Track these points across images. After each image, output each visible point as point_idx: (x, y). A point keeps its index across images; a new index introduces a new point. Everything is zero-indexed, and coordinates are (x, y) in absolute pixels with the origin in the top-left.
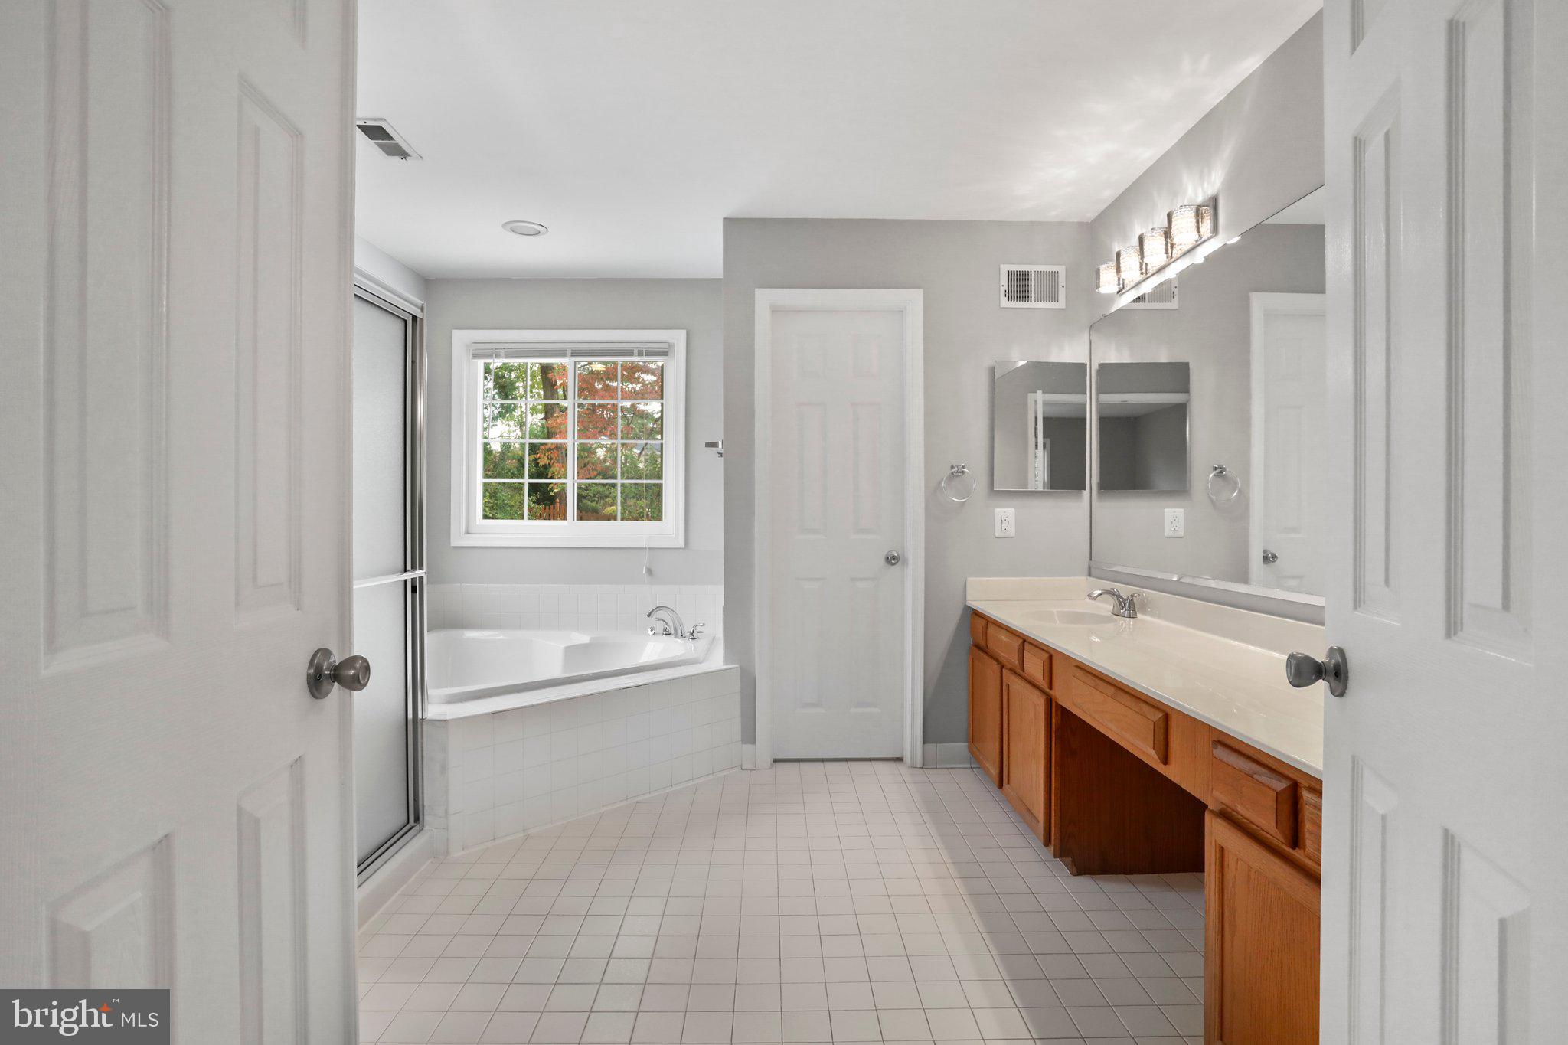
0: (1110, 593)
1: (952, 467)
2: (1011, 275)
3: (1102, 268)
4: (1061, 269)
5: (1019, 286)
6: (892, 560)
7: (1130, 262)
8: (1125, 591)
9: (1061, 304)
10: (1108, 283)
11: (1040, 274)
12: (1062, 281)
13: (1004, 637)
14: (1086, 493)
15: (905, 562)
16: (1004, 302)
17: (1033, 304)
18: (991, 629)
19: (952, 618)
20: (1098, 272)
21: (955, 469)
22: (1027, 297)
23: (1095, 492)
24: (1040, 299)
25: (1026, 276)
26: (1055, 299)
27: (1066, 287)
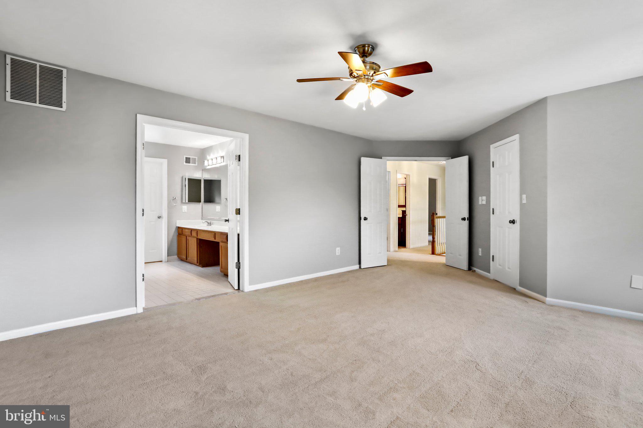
0: (206, 222)
1: (173, 197)
2: (186, 158)
3: (205, 161)
4: (197, 158)
5: (188, 160)
6: (159, 217)
7: (210, 162)
8: (209, 221)
9: (196, 165)
10: (206, 163)
11: (192, 158)
12: (197, 160)
13: (187, 230)
14: (201, 203)
15: (163, 218)
16: (185, 163)
17: (190, 164)
18: (183, 230)
19: (173, 229)
20: (204, 161)
21: (174, 198)
22: (189, 163)
23: (203, 203)
24: (192, 163)
25: (189, 158)
26: (195, 163)
27: (198, 161)
